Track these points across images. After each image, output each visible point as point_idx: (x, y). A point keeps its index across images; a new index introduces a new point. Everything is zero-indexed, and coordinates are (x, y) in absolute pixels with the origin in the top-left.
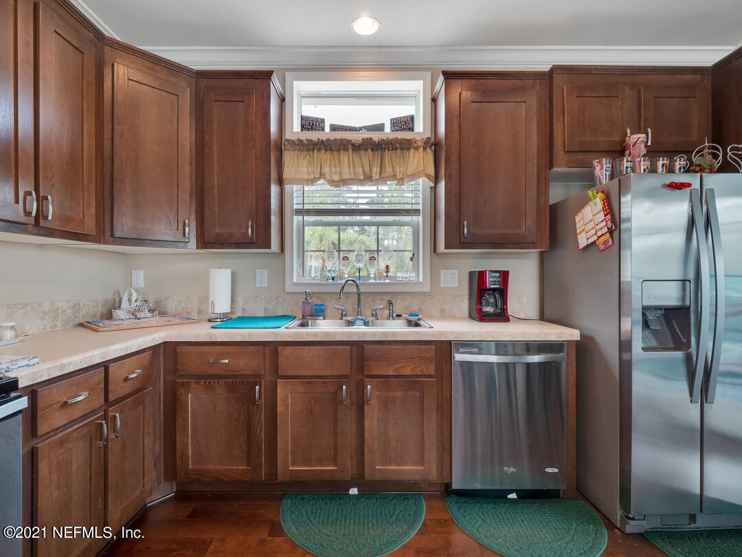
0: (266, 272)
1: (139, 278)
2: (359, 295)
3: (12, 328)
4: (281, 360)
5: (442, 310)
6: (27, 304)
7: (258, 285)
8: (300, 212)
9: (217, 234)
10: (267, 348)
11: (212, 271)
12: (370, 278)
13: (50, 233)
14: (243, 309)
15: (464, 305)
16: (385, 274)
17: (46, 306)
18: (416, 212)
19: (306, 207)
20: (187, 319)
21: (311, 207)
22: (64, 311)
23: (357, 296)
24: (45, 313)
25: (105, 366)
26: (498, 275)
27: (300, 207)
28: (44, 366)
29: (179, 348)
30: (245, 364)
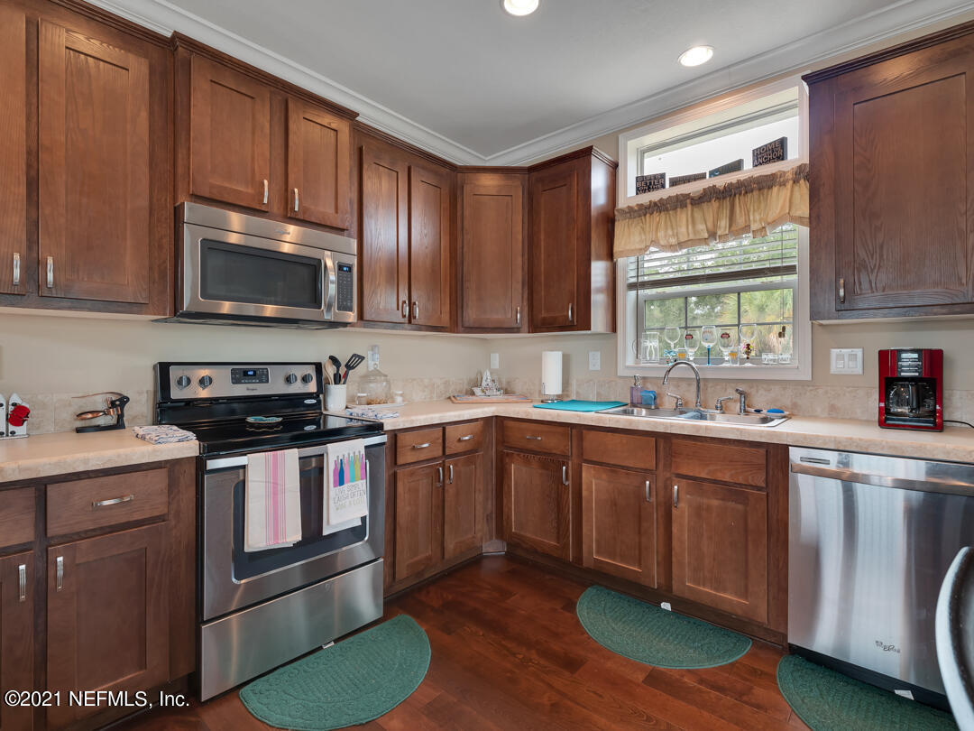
0: (598, 354)
1: (496, 360)
2: (698, 381)
3: (401, 395)
4: (586, 444)
5: (833, 408)
6: (414, 380)
7: (591, 368)
8: (632, 286)
9: (544, 319)
10: (574, 431)
11: (544, 353)
12: (723, 361)
13: (420, 328)
14: (577, 393)
15: (874, 404)
16: (745, 356)
17: (426, 381)
18: (790, 270)
19: (641, 279)
20: (526, 398)
21: (646, 279)
22: (438, 386)
23: (695, 383)
24: (426, 387)
25: (443, 427)
26: (916, 356)
27: (634, 280)
28: (401, 419)
29: (505, 422)
30: (554, 443)
